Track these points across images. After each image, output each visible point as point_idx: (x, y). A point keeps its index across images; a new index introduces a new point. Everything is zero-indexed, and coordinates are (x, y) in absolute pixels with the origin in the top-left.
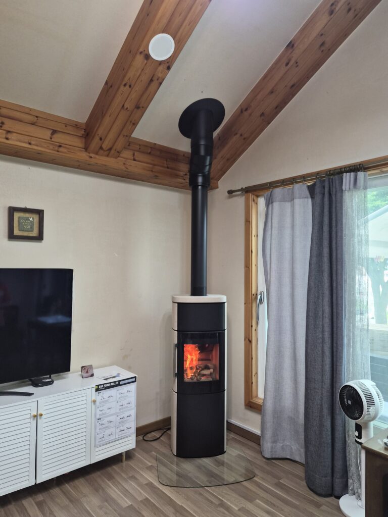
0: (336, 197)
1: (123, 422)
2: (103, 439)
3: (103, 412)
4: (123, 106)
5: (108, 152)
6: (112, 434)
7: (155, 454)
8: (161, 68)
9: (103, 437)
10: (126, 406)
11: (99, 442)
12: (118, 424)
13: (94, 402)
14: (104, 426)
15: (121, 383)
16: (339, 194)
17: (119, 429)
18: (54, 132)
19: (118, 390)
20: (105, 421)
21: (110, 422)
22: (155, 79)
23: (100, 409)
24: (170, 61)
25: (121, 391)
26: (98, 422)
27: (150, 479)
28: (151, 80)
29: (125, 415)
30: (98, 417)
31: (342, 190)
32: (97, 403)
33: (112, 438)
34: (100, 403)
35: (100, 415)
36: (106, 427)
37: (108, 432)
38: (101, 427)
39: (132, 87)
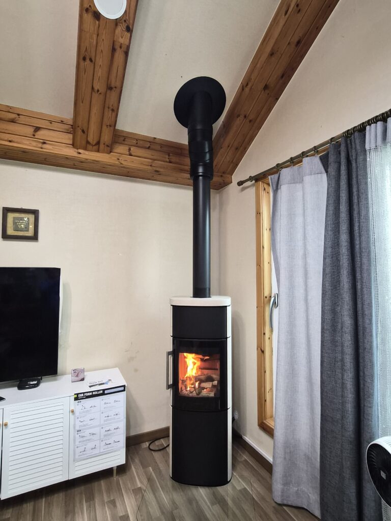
0: (356, 162)
1: (110, 435)
2: (84, 453)
3: (84, 423)
4: (93, 88)
5: (97, 146)
6: (95, 448)
7: (151, 470)
8: (119, 30)
9: (84, 451)
10: (113, 417)
11: (79, 456)
12: (102, 437)
13: (73, 411)
14: (85, 439)
15: (106, 392)
16: (361, 158)
17: (104, 442)
18: (37, 129)
19: (103, 400)
20: (86, 433)
21: (93, 434)
22: (117, 47)
23: (79, 419)
24: (127, 18)
25: (106, 401)
26: (78, 434)
27: (128, 510)
28: (114, 50)
29: (112, 427)
30: (77, 428)
31: (365, 151)
32: (77, 413)
33: (96, 451)
34: (80, 413)
35: (80, 426)
36: (89, 440)
37: (90, 445)
38: (81, 439)
39: (93, 60)
